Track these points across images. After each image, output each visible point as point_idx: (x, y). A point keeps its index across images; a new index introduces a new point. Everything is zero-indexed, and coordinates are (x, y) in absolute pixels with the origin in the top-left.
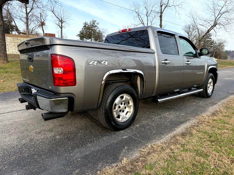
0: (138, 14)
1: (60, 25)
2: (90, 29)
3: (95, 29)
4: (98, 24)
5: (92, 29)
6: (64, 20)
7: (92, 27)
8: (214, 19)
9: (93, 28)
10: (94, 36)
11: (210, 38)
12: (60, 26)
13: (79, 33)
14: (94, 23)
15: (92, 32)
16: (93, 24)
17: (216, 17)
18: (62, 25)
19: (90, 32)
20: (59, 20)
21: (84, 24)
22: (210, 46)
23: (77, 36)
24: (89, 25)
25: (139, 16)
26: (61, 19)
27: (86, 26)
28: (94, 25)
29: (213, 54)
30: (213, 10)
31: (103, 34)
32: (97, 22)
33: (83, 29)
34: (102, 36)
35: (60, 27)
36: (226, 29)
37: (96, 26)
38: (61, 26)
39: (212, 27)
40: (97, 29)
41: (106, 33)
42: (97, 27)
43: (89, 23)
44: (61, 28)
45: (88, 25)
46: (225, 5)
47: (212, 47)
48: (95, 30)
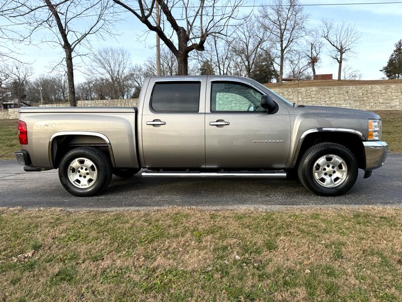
1: (339, 57)
6: (346, 46)
12: (337, 59)
13: (386, 65)
18: (341, 58)
20: (337, 48)
21: (397, 46)
23: (381, 71)
26: (341, 47)
27: (400, 49)
33: (394, 56)
35: (338, 61)
38: (339, 59)
44: (340, 62)
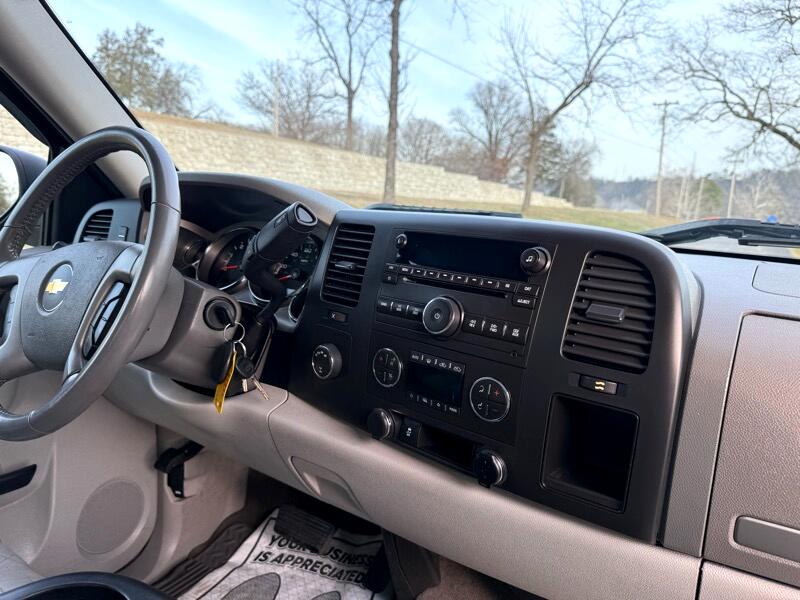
0: (317, 22)
2: (125, 61)
3: (146, 64)
4: (159, 42)
5: (132, 64)
7: (134, 55)
8: (586, 59)
9: (138, 59)
10: (140, 91)
11: (552, 135)
14: (142, 38)
15: (135, 73)
16: (139, 42)
17: (591, 54)
19: (123, 74)
21: (101, 40)
22: (552, 162)
24: (124, 43)
25: (321, 30)
27: (106, 48)
28: (144, 48)
29: (558, 189)
30: (582, 26)
31: (184, 85)
32: (156, 35)
34: (179, 92)
36: (619, 104)
37: (151, 52)
39: (578, 87)
40: (155, 61)
41: (195, 81)
42: (155, 57)
43: (121, 36)
45: (116, 46)
46: (622, 13)
47: (556, 163)
48: (147, 67)
